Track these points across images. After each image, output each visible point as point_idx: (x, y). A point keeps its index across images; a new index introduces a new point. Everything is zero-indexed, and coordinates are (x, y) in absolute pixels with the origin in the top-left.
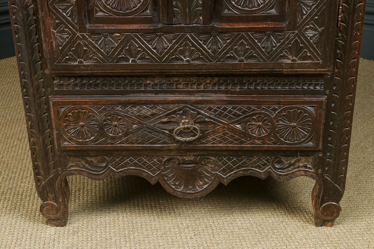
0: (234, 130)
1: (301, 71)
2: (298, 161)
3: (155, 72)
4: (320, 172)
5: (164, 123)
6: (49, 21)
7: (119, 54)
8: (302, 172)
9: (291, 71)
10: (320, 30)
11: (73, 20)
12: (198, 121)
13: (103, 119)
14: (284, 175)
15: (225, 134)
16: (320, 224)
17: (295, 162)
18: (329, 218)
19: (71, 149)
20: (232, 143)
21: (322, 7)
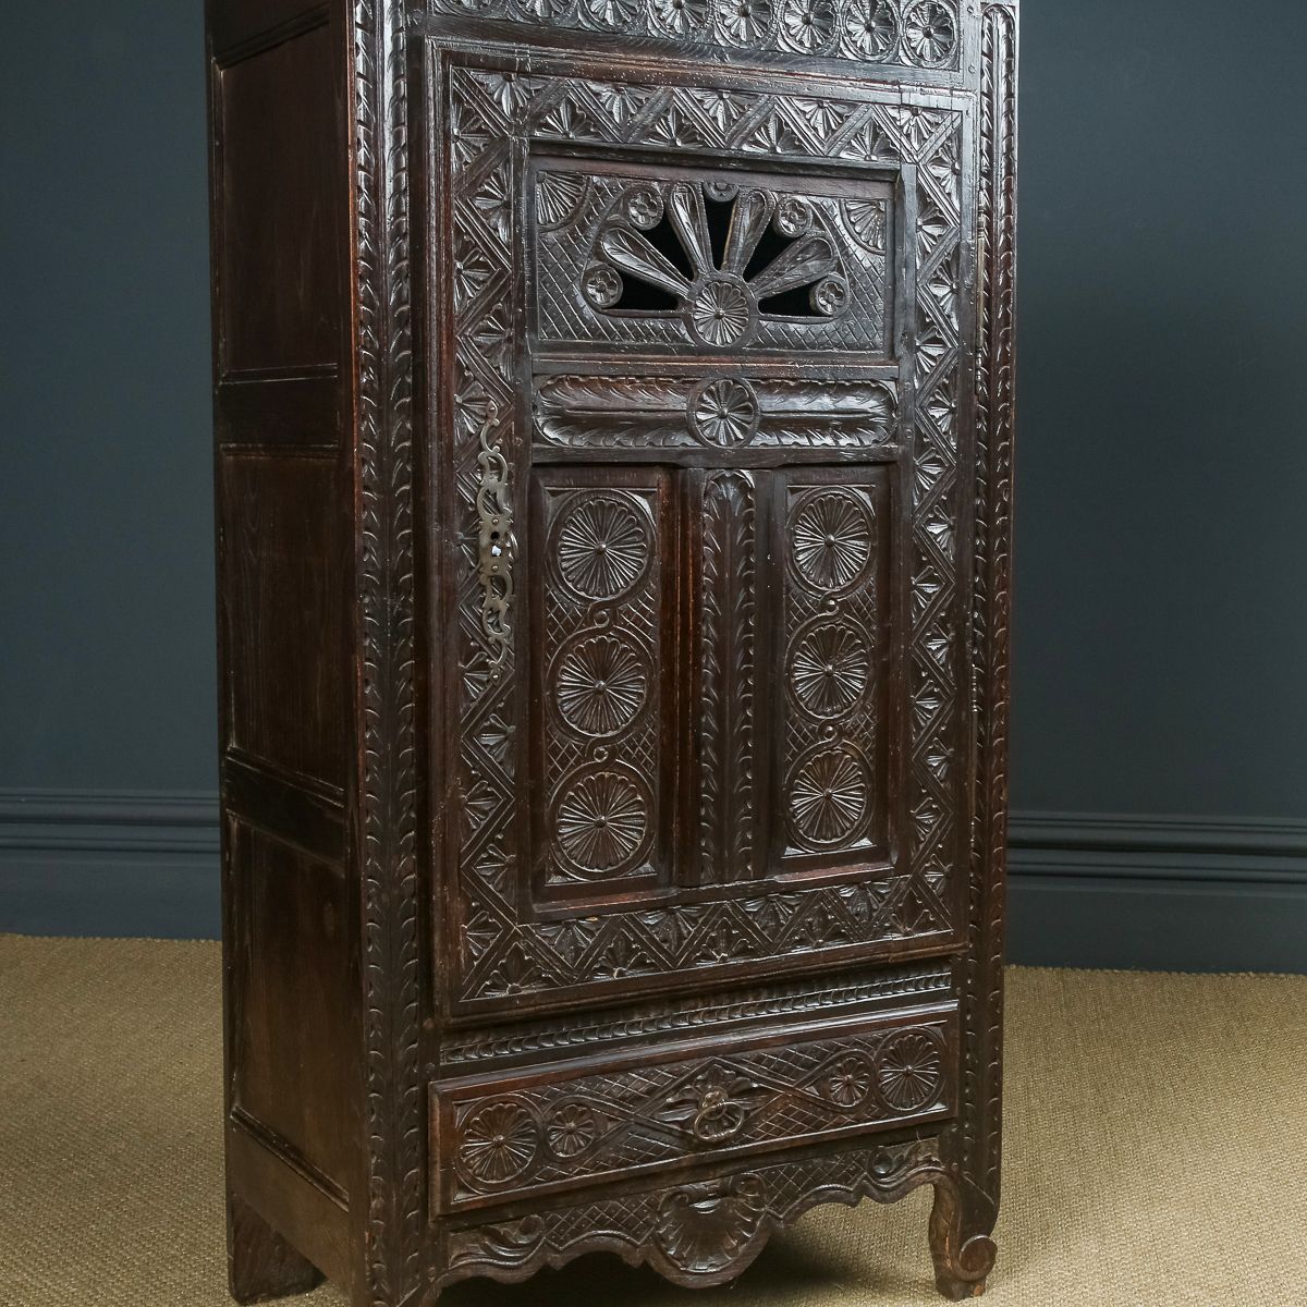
0: (804, 1100)
1: (920, 954)
2: (915, 1151)
3: (659, 993)
4: (954, 1169)
5: (670, 1107)
6: (458, 906)
7: (595, 961)
8: (923, 1174)
9: (904, 957)
10: (946, 868)
11: (508, 897)
12: (736, 1090)
13: (549, 1119)
14: (893, 1189)
15: (788, 1112)
16: (961, 1293)
17: (910, 1154)
18: (976, 1274)
19: (473, 1207)
20: (799, 1130)
21: (947, 826)
